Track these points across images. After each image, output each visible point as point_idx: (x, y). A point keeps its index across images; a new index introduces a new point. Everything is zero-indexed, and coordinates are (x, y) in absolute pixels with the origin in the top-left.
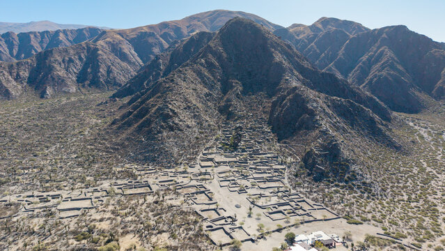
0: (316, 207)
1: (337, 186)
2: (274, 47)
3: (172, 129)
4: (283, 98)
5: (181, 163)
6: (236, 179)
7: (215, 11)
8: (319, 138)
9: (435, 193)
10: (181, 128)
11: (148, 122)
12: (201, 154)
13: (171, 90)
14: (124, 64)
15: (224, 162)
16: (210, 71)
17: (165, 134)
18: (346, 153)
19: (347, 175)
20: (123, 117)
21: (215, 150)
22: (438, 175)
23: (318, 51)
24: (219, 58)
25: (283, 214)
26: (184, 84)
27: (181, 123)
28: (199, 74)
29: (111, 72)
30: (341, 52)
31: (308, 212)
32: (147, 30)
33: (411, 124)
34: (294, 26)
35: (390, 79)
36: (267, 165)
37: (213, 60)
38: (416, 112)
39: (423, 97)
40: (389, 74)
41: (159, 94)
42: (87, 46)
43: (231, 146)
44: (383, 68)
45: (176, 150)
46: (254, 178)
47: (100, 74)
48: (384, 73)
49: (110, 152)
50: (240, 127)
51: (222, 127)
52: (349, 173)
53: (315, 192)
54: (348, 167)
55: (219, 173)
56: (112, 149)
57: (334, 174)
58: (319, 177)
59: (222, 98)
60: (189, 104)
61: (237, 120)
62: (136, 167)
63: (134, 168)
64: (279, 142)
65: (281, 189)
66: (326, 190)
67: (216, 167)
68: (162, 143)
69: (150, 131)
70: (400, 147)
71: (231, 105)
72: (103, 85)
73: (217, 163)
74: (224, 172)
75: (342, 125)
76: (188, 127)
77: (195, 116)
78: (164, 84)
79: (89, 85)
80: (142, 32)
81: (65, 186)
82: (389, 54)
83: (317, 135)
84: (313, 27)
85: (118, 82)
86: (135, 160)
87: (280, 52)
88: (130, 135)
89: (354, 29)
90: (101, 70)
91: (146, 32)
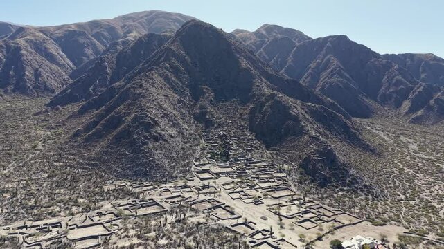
0: (336, 212)
1: (342, 190)
2: (238, 53)
3: (156, 139)
4: (263, 105)
5: (177, 177)
6: (244, 190)
7: (151, 12)
8: (311, 144)
9: (424, 191)
10: (165, 138)
11: (127, 133)
12: (194, 166)
13: (144, 97)
14: (54, 67)
15: (223, 173)
16: (176, 76)
17: (151, 145)
18: (341, 158)
19: (348, 179)
20: (88, 128)
21: (205, 160)
22: (417, 175)
23: (267, 58)
24: (183, 62)
25: (311, 221)
26: (154, 90)
27: (163, 133)
28: (166, 78)
29: (40, 75)
30: (290, 59)
31: (333, 217)
32: (76, 29)
33: (369, 128)
34: (238, 31)
35: (341, 85)
36: (267, 174)
37: (177, 64)
38: (367, 117)
39: (370, 102)
40: (339, 81)
41: (130, 101)
42: (6, 45)
43: (221, 155)
44: (332, 74)
45: (166, 162)
46: (262, 188)
47: (26, 78)
48: (334, 80)
49: (87, 169)
50: (224, 135)
51: (204, 136)
52: (349, 177)
53: (326, 198)
54: (347, 171)
55: (224, 185)
56: (88, 164)
57: (335, 178)
58: (323, 184)
59: (194, 105)
60: (165, 112)
61: (217, 128)
62: (129, 183)
63: (127, 184)
64: (268, 150)
65: (295, 197)
66: (335, 195)
67: (217, 178)
68: (151, 156)
69: (133, 143)
70: (374, 149)
71: (207, 112)
72: (31, 90)
73: (216, 174)
74: (228, 184)
75: (322, 130)
76: (171, 136)
77: (174, 125)
78: (132, 89)
79: (13, 91)
80: (69, 31)
81: (60, 212)
82: (335, 62)
83: (307, 141)
84: (257, 33)
85: (50, 87)
86: (123, 176)
87: (245, 58)
88: (107, 147)
89: (297, 37)
90: (27, 73)
91: (74, 31)
